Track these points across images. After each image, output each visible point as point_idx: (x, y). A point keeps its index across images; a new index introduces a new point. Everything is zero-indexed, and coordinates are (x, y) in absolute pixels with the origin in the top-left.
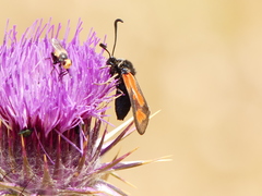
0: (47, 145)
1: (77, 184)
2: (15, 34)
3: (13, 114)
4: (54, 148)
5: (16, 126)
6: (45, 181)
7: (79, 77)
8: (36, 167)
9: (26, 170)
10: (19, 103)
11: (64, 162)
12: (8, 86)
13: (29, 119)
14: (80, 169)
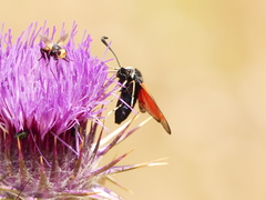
0: (43, 148)
1: (73, 187)
2: (10, 38)
3: (9, 116)
4: (51, 151)
5: (12, 129)
6: (41, 184)
7: (75, 79)
8: (33, 170)
9: (23, 173)
10: (15, 106)
11: (61, 164)
12: (3, 88)
13: (25, 121)
14: (76, 171)
